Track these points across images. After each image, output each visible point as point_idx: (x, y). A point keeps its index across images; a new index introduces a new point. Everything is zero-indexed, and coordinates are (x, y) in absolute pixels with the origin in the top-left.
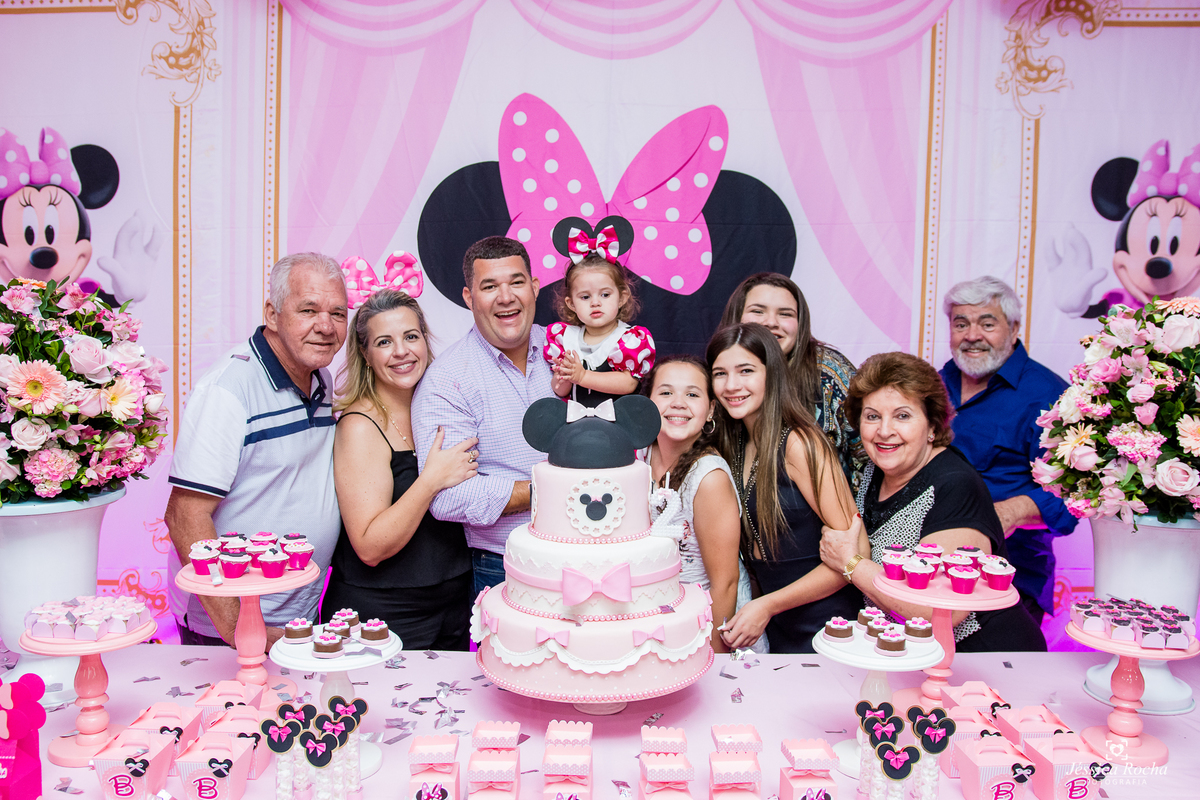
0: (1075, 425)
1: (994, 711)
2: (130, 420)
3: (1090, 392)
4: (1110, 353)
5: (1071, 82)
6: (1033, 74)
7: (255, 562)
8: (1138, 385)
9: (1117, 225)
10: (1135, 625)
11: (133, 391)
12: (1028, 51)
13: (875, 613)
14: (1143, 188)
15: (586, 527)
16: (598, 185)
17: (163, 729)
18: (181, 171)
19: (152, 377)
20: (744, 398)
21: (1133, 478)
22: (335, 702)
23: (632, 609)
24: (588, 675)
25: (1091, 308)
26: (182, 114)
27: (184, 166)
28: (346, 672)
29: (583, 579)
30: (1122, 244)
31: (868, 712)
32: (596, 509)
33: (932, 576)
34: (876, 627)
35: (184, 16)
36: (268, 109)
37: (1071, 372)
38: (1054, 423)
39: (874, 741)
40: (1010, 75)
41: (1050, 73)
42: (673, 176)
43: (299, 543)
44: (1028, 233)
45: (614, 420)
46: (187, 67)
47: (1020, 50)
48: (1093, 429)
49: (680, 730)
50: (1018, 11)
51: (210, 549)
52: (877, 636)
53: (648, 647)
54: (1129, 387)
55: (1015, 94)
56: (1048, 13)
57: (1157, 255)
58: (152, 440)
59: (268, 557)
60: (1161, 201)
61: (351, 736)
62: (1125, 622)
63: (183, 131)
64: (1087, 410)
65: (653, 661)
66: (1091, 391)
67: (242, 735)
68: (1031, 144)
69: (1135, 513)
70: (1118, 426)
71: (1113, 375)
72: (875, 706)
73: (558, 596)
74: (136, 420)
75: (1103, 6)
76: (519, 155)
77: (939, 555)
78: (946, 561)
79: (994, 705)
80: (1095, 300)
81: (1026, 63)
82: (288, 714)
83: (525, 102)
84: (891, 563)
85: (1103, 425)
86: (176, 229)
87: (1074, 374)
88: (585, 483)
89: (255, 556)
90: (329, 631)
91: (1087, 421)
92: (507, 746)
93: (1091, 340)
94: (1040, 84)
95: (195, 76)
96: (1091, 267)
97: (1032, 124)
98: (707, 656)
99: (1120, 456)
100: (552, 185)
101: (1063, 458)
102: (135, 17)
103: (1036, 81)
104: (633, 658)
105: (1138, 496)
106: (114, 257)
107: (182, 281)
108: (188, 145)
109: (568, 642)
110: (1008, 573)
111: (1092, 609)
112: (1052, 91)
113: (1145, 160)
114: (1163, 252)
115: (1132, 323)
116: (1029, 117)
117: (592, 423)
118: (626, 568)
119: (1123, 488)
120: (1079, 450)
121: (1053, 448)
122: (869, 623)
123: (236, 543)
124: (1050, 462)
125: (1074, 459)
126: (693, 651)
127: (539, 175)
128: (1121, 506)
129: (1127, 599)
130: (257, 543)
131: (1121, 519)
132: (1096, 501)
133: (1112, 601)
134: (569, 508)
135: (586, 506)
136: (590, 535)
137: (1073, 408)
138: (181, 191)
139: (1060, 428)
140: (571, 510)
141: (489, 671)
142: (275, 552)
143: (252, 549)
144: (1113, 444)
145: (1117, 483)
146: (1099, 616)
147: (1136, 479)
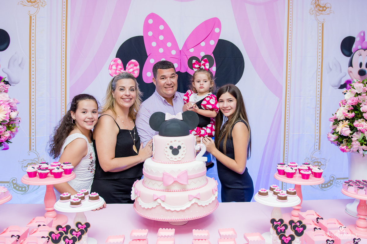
0: (342, 120)
1: (317, 220)
2: (4, 121)
3: (347, 109)
4: (354, 95)
5: (333, 11)
6: (321, 9)
7: (51, 173)
8: (364, 106)
9: (349, 58)
10: (366, 189)
11: (5, 110)
12: (319, 1)
13: (276, 187)
14: (357, 46)
15: (172, 158)
16: (177, 44)
17: (12, 236)
18: (32, 38)
19: (13, 106)
20: (229, 110)
21: (363, 138)
22: (78, 224)
23: (188, 187)
24: (172, 211)
25: (341, 85)
26: (32, 18)
27: (33, 36)
28: (83, 212)
29: (170, 176)
30: (351, 65)
31: (275, 222)
32: (175, 151)
33: (295, 173)
34: (276, 192)
38: (334, 120)
39: (278, 233)
40: (314, 9)
41: (326, 8)
42: (203, 41)
43: (68, 166)
44: (320, 61)
45: (182, 119)
46: (34, 2)
47: (317, 1)
48: (348, 122)
49: (207, 231)
51: (34, 168)
52: (277, 195)
53: (194, 201)
54: (360, 107)
55: (315, 15)
57: (361, 68)
58: (13, 129)
59: (56, 171)
60: (363, 51)
61: (83, 236)
62: (362, 188)
63: (33, 24)
64: (346, 115)
65: (196, 206)
66: (348, 108)
67: (43, 237)
68: (321, 31)
69: (364, 150)
70: (357, 120)
71: (355, 103)
72: (277, 220)
73: (161, 183)
74: (7, 121)
76: (150, 34)
77: (296, 166)
78: (299, 168)
79: (317, 218)
80: (343, 83)
81: (319, 5)
82: (60, 229)
83: (152, 16)
84: (280, 169)
85: (352, 120)
86: (30, 58)
87: (341, 103)
88: (171, 142)
89: (51, 170)
90: (76, 197)
91: (346, 119)
92: (143, 239)
93: (347, 92)
94: (323, 12)
95: (37, 5)
96: (341, 72)
97: (321, 25)
98: (216, 204)
99: (358, 131)
100: (161, 44)
101: (338, 132)
103: (322, 11)
104: (189, 205)
105: (365, 145)
106: (8, 68)
107: (32, 76)
108: (34, 29)
109: (165, 199)
110: (321, 172)
111: (350, 184)
112: (327, 14)
113: (357, 37)
114: (364, 67)
115: (361, 85)
116: (320, 23)
117: (174, 121)
118: (186, 172)
119: (360, 142)
120: (344, 129)
121: (334, 129)
122: (274, 190)
123: (45, 166)
124: (333, 134)
125: (342, 132)
126: (211, 202)
127: (157, 41)
128: (359, 148)
129: (361, 180)
130: (52, 166)
131: (359, 152)
132: (350, 146)
133: (356, 181)
134: (165, 151)
135: (172, 150)
136: (173, 160)
137: (341, 114)
138: (32, 45)
139: (337, 122)
140: (166, 151)
141: (137, 210)
142: (58, 169)
143: (50, 168)
144: (356, 126)
145: (357, 140)
146: (353, 186)
147: (364, 138)
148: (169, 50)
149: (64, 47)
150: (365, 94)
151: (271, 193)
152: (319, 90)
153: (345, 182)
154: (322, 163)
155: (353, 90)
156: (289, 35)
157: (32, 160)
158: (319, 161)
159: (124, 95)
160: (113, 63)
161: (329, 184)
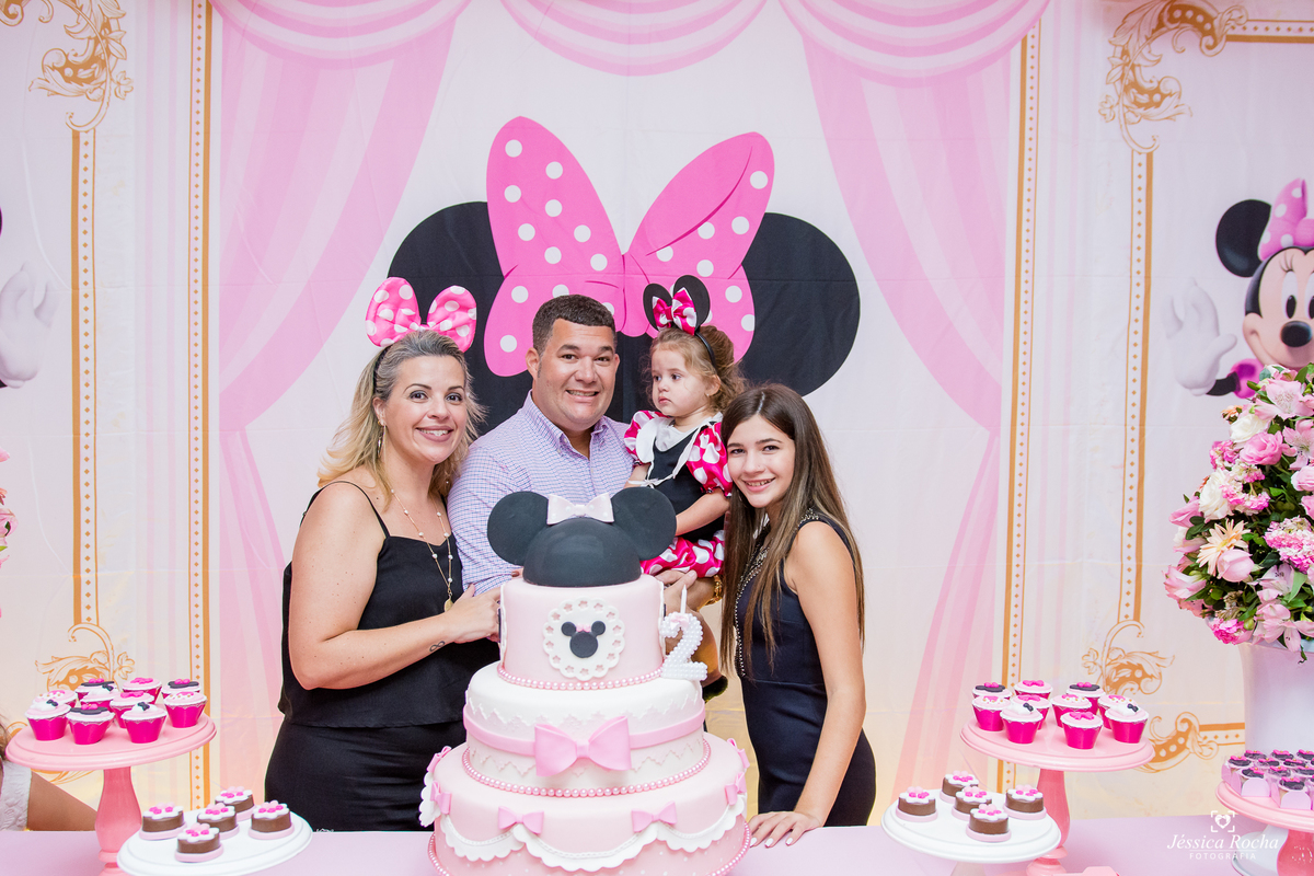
0: (1221, 522)
3: (1240, 478)
4: (1266, 426)
5: (1189, 108)
6: (1144, 99)
7: (121, 722)
8: (1306, 468)
9: (1247, 282)
10: (1312, 789)
12: (1137, 69)
13: (965, 780)
14: (1276, 238)
15: (570, 668)
16: (612, 231)
18: (82, 213)
20: (768, 481)
21: (1302, 591)
23: (633, 780)
24: (571, 873)
25: (1218, 382)
26: (82, 141)
27: (85, 207)
29: (562, 739)
30: (1253, 306)
32: (584, 643)
33: (1039, 725)
34: (967, 800)
35: (85, 16)
36: (194, 135)
37: (1212, 453)
38: (1192, 520)
40: (1116, 99)
41: (1163, 97)
42: (706, 220)
43: (184, 694)
44: (1141, 291)
45: (612, 520)
46: (89, 81)
47: (1126, 68)
48: (1245, 527)
50: (1124, 22)
51: (56, 704)
52: (969, 813)
53: (653, 833)
54: (1292, 472)
55: (1123, 122)
56: (1160, 24)
57: (1292, 319)
59: (136, 715)
60: (1298, 253)
62: (1297, 785)
63: (83, 163)
64: (1238, 502)
65: (662, 852)
66: (1242, 476)
68: (1143, 183)
69: (1303, 637)
70: (1279, 522)
71: (1272, 456)
73: (530, 763)
75: (1226, 17)
76: (513, 194)
77: (1046, 696)
78: (1057, 704)
80: (1223, 374)
81: (1135, 84)
83: (520, 128)
84: (985, 708)
85: (1259, 521)
86: (75, 287)
87: (1216, 455)
88: (568, 607)
89: (119, 712)
90: (202, 822)
91: (1237, 517)
93: (1239, 410)
94: (1152, 110)
95: (98, 93)
96: (1218, 334)
97: (1143, 159)
98: (740, 840)
99: (1281, 562)
100: (554, 232)
101: (1206, 565)
102: (20, 16)
103: (1147, 106)
104: (632, 849)
105: (1308, 615)
107: (83, 353)
108: (90, 181)
109: (542, 828)
110: (1140, 720)
111: (1250, 766)
112: (1167, 118)
113: (1278, 204)
114: (1301, 315)
115: (1296, 386)
116: (1140, 150)
117: (580, 526)
118: (623, 723)
119: (1288, 605)
120: (1227, 555)
121: (1192, 553)
122: (959, 794)
123: (97, 694)
124: (1187, 571)
125: (1222, 567)
126: (718, 836)
127: (538, 219)
128: (1285, 628)
129: (1293, 752)
130: (128, 693)
131: (1284, 645)
132: (1251, 621)
133: (1275, 754)
134: (546, 641)
135: (569, 639)
136: (575, 678)
137: (1218, 499)
138: (82, 239)
139: (1200, 526)
140: (550, 644)
141: (441, 865)
142: (145, 707)
143: (117, 702)
144: (1272, 546)
145: (1280, 597)
146: (1261, 776)
147: (1304, 591)
148: (580, 253)
149: (200, 244)
150: (1308, 423)
151: (945, 805)
152: (1137, 399)
153: (1232, 760)
154: (1149, 672)
155: (1263, 405)
156: (1026, 195)
157: (84, 659)
158: (1135, 662)
159: (426, 418)
160: (384, 296)
161: (1173, 748)
